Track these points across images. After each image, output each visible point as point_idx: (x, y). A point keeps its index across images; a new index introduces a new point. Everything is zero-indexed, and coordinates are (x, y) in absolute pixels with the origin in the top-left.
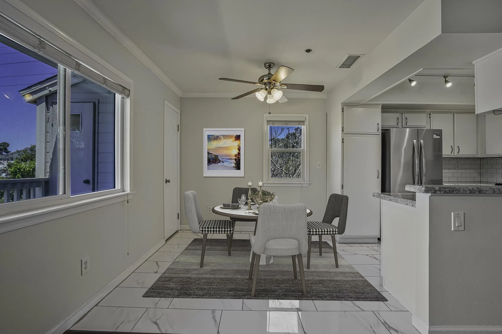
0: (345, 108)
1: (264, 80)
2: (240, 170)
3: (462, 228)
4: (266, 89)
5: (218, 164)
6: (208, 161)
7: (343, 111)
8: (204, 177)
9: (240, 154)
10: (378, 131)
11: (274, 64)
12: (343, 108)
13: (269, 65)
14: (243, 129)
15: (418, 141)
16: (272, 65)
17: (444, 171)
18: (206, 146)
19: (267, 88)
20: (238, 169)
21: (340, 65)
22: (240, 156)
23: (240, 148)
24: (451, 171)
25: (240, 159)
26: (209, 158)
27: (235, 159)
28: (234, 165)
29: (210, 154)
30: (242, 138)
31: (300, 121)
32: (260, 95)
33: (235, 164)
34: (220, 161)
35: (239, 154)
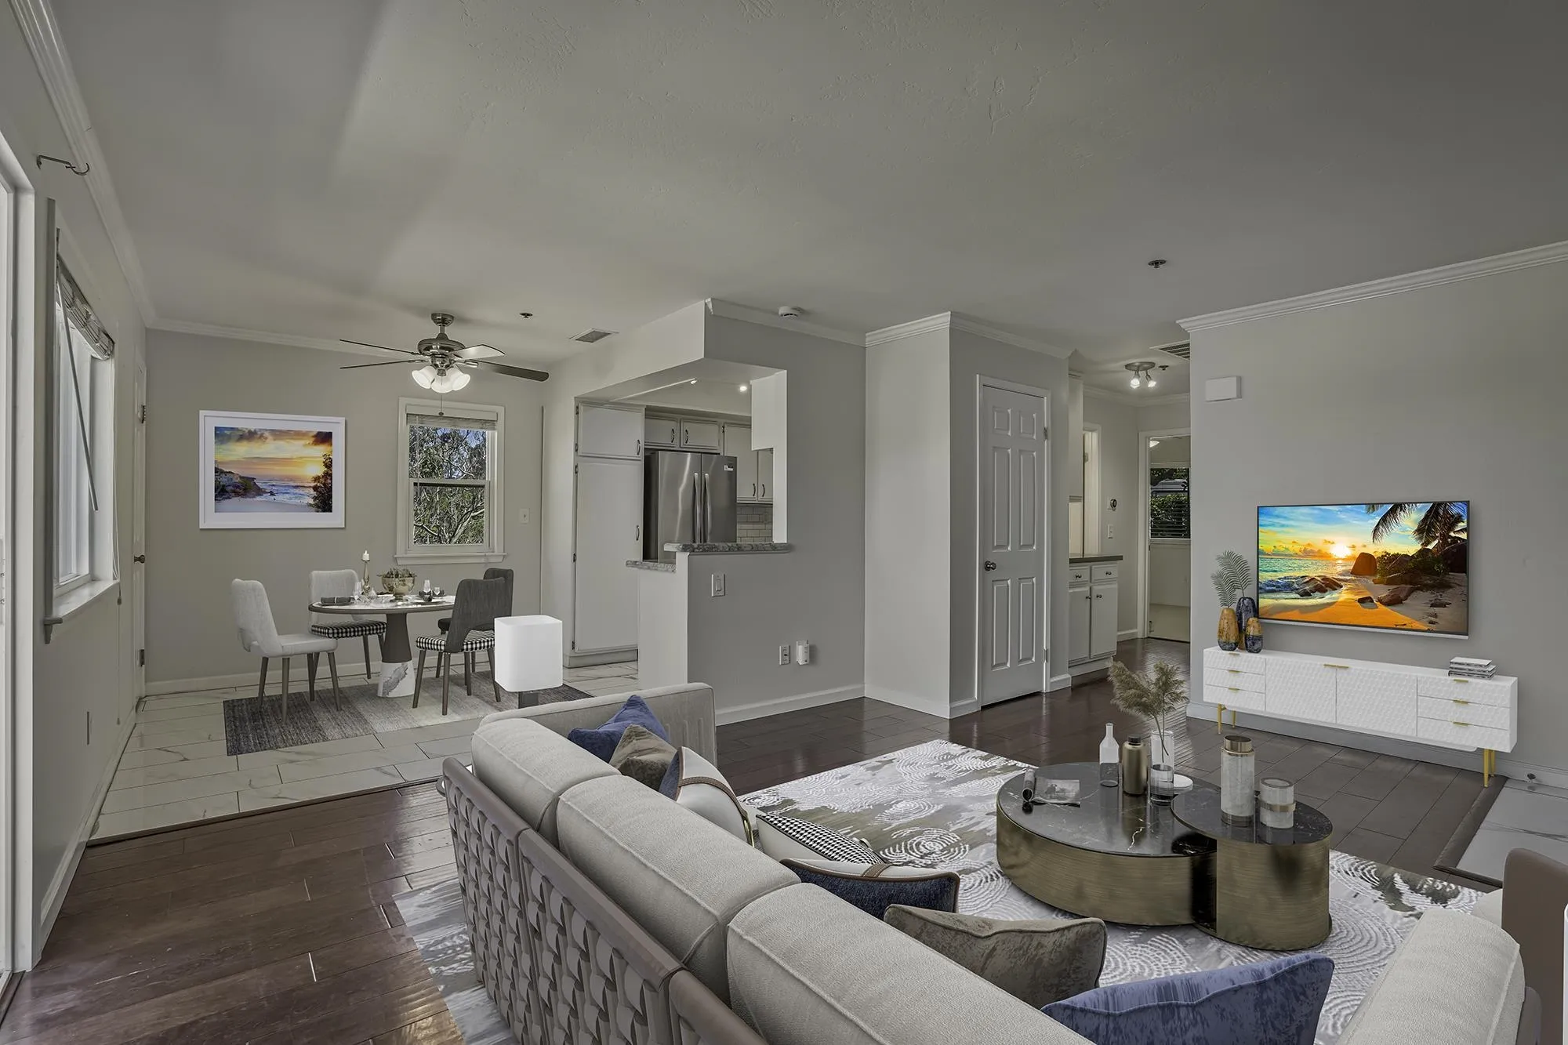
0: (581, 408)
1: (432, 349)
2: (331, 511)
3: (722, 593)
4: (436, 366)
5: (254, 497)
6: (219, 490)
7: (577, 413)
8: (202, 529)
9: (331, 475)
10: (638, 454)
11: (453, 317)
12: (577, 407)
13: (443, 320)
14: (342, 420)
15: (701, 476)
16: (449, 319)
17: (738, 526)
18: (209, 455)
19: (438, 363)
20: (324, 511)
21: (578, 337)
22: (331, 479)
23: (331, 462)
24: (756, 526)
25: (331, 487)
26: (221, 483)
27: (315, 488)
28: (311, 501)
29: (223, 475)
30: (338, 440)
31: (486, 421)
32: (424, 377)
33: (315, 498)
34: (260, 492)
35: (328, 475)
